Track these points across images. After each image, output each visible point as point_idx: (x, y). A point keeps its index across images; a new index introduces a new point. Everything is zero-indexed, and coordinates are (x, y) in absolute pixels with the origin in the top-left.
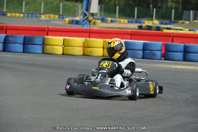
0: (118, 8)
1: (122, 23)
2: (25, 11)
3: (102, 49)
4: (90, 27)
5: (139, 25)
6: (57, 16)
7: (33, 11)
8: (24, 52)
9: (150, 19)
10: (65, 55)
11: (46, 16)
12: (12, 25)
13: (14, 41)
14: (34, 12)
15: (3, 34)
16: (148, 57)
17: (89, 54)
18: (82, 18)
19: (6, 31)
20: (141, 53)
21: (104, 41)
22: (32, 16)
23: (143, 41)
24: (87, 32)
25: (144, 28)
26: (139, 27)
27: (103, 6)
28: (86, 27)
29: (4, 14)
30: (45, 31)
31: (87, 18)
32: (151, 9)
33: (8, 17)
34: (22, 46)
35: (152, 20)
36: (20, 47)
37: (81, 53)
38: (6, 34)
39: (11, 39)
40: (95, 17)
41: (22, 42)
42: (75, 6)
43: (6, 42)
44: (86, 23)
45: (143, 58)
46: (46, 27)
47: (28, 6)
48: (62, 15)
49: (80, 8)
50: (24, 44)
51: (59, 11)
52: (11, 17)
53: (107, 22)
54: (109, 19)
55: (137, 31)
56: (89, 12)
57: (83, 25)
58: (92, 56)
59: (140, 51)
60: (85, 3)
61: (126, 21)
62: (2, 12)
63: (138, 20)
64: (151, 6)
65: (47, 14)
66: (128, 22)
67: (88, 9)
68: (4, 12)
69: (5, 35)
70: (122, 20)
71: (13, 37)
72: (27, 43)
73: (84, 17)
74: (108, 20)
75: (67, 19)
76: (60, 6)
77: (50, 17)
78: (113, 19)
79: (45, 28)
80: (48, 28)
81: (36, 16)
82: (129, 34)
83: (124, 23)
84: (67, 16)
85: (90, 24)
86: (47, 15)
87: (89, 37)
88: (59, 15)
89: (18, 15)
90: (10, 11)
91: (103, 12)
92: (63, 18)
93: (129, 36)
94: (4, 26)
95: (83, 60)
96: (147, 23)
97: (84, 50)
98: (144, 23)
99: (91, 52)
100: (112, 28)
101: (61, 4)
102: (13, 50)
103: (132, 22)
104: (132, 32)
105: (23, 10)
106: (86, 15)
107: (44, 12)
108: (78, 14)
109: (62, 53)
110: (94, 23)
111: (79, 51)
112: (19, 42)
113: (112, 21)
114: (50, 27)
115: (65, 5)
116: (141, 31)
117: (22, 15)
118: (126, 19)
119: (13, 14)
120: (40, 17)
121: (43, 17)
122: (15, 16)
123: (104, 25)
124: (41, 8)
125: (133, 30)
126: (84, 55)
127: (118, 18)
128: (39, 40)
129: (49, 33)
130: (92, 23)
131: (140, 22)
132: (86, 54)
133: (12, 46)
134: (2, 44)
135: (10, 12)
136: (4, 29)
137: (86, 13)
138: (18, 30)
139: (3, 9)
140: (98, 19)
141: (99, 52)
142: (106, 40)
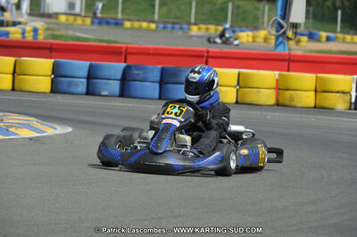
0: (340, 12)
1: (348, 43)
2: (159, 17)
3: (314, 93)
4: (289, 49)
7: (176, 17)
8: (160, 98)
10: (241, 104)
11: (199, 29)
12: (138, 46)
13: (141, 77)
14: (176, 20)
15: (121, 62)
17: (288, 103)
18: (274, 32)
19: (125, 57)
21: (317, 78)
22: (173, 28)
24: (285, 60)
28: (281, 50)
29: (118, 24)
30: (202, 57)
31: (284, 33)
33: (127, 29)
34: (157, 86)
36: (153, 89)
37: (272, 101)
38: (125, 62)
39: (136, 72)
40: (299, 31)
41: (158, 79)
42: (257, 9)
43: (125, 79)
44: (281, 42)
46: (204, 49)
47: (165, 9)
49: (269, 14)
50: (162, 82)
52: (132, 28)
53: (319, 40)
54: (324, 34)
56: (287, 22)
57: (277, 46)
58: (295, 107)
60: (280, 3)
61: (356, 38)
62: (114, 19)
65: (202, 23)
67: (285, 15)
68: (116, 19)
69: (124, 65)
70: (348, 38)
71: (141, 69)
72: (165, 80)
73: (277, 31)
74: (320, 37)
76: (228, 7)
77: (207, 29)
78: (331, 35)
79: (203, 51)
80: (208, 52)
81: (181, 29)
83: (352, 42)
84: (240, 27)
86: (203, 26)
87: (288, 71)
89: (145, 25)
90: (131, 17)
91: (311, 21)
94: (121, 48)
95: (277, 114)
97: (277, 95)
99: (292, 99)
100: (330, 52)
101: (230, 5)
102: (139, 94)
105: (156, 17)
106: (282, 27)
107: (195, 19)
108: (263, 23)
109: (234, 101)
111: (268, 97)
112: (152, 79)
113: (328, 39)
114: (211, 50)
115: (238, 7)
117: (153, 26)
118: (355, 35)
119: (136, 24)
120: (189, 29)
121: (194, 29)
122: (140, 28)
123: (314, 46)
124: (191, 12)
126: (278, 104)
127: (341, 32)
129: (210, 60)
130: (292, 43)
132: (281, 102)
133: (137, 86)
134: (119, 82)
135: (129, 20)
136: (121, 53)
137: (281, 22)
138: (150, 54)
139: (117, 13)
140: (302, 35)
141: (308, 99)
142: (320, 75)
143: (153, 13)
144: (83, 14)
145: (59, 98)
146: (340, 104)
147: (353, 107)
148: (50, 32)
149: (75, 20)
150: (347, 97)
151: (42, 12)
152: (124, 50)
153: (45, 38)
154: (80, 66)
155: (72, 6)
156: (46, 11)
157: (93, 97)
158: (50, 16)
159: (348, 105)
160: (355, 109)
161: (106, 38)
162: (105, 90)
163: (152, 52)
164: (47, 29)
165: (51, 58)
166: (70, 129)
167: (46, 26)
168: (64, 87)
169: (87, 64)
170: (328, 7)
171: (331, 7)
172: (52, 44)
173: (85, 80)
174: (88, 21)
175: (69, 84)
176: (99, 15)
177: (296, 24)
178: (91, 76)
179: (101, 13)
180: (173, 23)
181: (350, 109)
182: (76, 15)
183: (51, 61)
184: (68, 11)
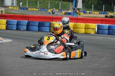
0: (93, 5)
2: (39, 7)
3: (84, 29)
4: (77, 16)
5: (106, 15)
6: (57, 10)
7: (44, 7)
8: (39, 31)
9: (112, 12)
11: (51, 10)
12: (32, 15)
13: (33, 25)
15: (27, 20)
16: (111, 34)
17: (77, 32)
18: (73, 11)
20: (107, 31)
22: (43, 10)
23: (108, 25)
24: (76, 19)
25: (108, 17)
26: (105, 16)
27: (84, 4)
28: (75, 16)
29: (27, 9)
30: (51, 18)
31: (76, 11)
32: (113, 6)
33: (29, 10)
34: (37, 27)
35: (113, 12)
36: (36, 28)
38: (28, 20)
39: (31, 23)
40: (80, 11)
41: (38, 25)
42: (68, 4)
43: (28, 25)
44: (75, 14)
45: (108, 34)
47: (41, 4)
48: (61, 10)
49: (71, 5)
50: (39, 26)
51: (59, 7)
52: (31, 10)
54: (88, 12)
55: (105, 18)
56: (76, 8)
57: (73, 15)
58: (79, 33)
59: (106, 30)
60: (74, 2)
61: (98, 13)
63: (105, 13)
64: (113, 4)
66: (99, 13)
67: (76, 6)
68: (26, 8)
69: (28, 21)
70: (96, 13)
72: (40, 25)
73: (74, 11)
74: (87, 12)
75: (64, 12)
76: (59, 4)
78: (91, 12)
79: (51, 17)
80: (53, 17)
81: (46, 10)
82: (100, 21)
83: (97, 14)
84: (63, 10)
85: (77, 15)
87: (77, 22)
88: (59, 9)
89: (35, 9)
90: (30, 7)
91: (84, 8)
92: (61, 11)
93: (100, 22)
94: (27, 16)
96: (110, 14)
98: (108, 14)
99: (78, 31)
100: (90, 17)
101: (60, 3)
102: (32, 30)
103: (101, 13)
104: (102, 19)
106: (75, 10)
107: (50, 7)
108: (70, 8)
110: (79, 14)
112: (36, 25)
113: (90, 13)
114: (53, 16)
115: (63, 4)
116: (107, 18)
117: (37, 10)
118: (98, 12)
119: (32, 9)
120: (48, 10)
121: (50, 11)
122: (33, 10)
123: (85, 15)
124: (48, 5)
125: (102, 18)
127: (94, 11)
128: (47, 24)
129: (53, 20)
130: (78, 14)
131: (106, 14)
133: (32, 28)
134: (26, 26)
135: (30, 8)
136: (27, 18)
137: (75, 8)
138: (35, 18)
139: (26, 6)
140: (82, 12)
141: (83, 31)
142: (86, 24)
143: (37, 6)
144: (16, 6)
145: (8, 31)
146: (92, 32)
147: (96, 33)
148: (6, 12)
149: (14, 8)
150: (95, 30)
151: (4, 5)
152: (28, 17)
153: (5, 13)
154: (15, 22)
155: (13, 4)
156: (5, 6)
157: (19, 31)
158: (6, 7)
159: (95, 33)
160: (97, 34)
161: (23, 13)
162: (22, 29)
163: (36, 17)
164: (5, 11)
165: (6, 19)
166: (11, 40)
167: (5, 10)
168: (10, 28)
169: (16, 21)
170: (90, 4)
171: (91, 3)
172: (6, 15)
173: (16, 26)
174: (18, 8)
175: (11, 27)
176: (21, 7)
177: (79, 9)
178: (18, 24)
179: (22, 6)
180: (43, 9)
181: (95, 34)
182: (14, 6)
183: (6, 20)
184: (12, 5)
